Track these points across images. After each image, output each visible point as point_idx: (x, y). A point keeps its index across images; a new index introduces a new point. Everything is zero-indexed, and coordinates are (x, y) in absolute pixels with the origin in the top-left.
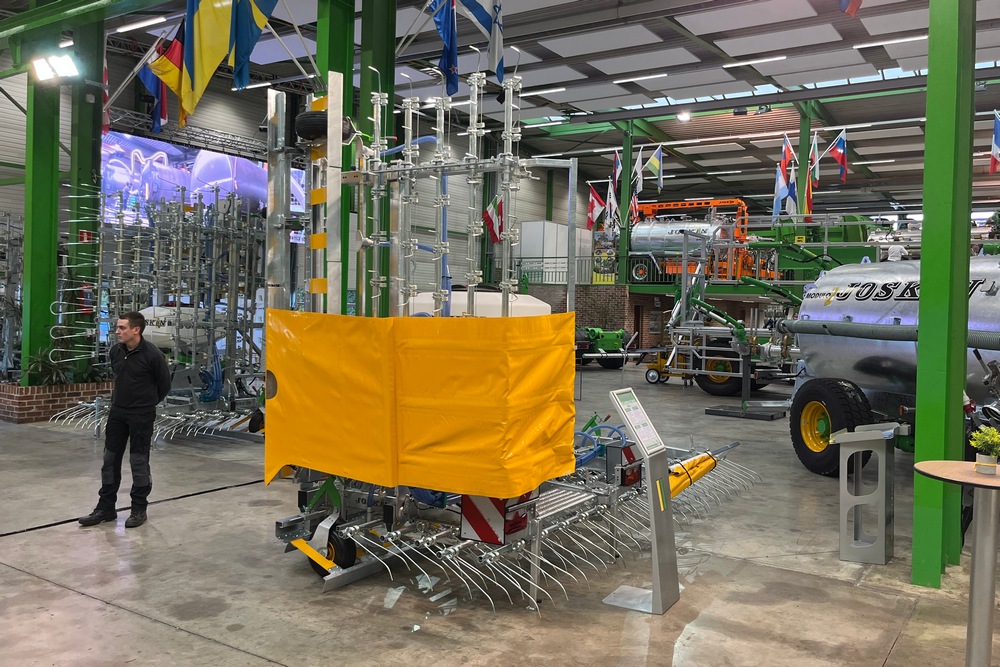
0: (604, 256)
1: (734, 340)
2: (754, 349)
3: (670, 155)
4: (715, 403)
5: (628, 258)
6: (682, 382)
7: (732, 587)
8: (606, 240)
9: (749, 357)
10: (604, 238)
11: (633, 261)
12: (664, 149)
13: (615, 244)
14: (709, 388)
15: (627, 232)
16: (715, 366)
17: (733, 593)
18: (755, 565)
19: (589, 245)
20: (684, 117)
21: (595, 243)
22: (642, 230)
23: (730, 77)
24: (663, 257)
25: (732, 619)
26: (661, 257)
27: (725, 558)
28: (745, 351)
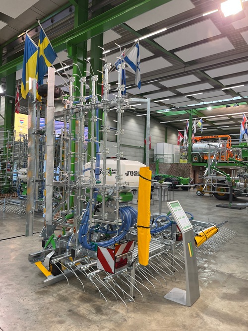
0: (184, 153)
1: (226, 181)
2: (234, 184)
3: (205, 121)
4: (220, 203)
5: (191, 154)
6: (209, 195)
7: (224, 290)
8: (184, 149)
9: (232, 187)
10: (183, 148)
11: (193, 155)
12: (203, 119)
13: (187, 150)
14: (218, 197)
15: (191, 146)
16: (220, 190)
17: (224, 294)
18: (235, 278)
19: (179, 150)
20: (210, 109)
21: (181, 150)
22: (196, 145)
23: (224, 93)
24: (203, 154)
25: (224, 311)
26: (202, 154)
27: (222, 273)
28: (230, 185)
